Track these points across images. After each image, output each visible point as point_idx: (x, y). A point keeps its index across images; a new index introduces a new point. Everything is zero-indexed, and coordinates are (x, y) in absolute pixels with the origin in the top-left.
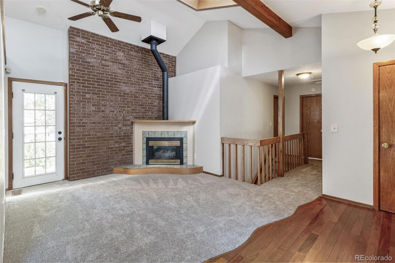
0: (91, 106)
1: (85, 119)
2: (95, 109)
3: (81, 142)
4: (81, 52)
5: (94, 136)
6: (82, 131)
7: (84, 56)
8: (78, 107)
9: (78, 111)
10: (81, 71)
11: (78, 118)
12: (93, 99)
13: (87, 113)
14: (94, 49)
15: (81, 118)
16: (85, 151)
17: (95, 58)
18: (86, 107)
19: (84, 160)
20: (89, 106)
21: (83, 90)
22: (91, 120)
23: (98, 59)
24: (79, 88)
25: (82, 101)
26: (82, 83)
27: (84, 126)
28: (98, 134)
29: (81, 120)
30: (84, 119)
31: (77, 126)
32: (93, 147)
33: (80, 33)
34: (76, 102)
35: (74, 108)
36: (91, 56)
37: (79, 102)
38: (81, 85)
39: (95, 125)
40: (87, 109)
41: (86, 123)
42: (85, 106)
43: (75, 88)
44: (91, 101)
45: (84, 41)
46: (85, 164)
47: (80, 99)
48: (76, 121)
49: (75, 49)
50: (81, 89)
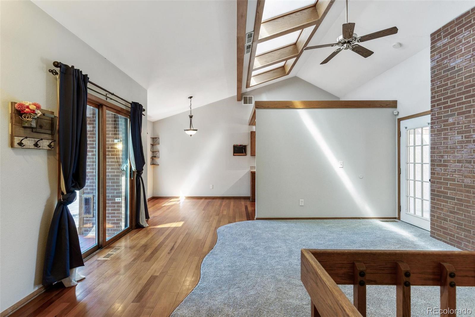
0: (456, 134)
1: (448, 156)
2: (462, 138)
3: (442, 189)
5: (460, 182)
6: (443, 172)
7: (446, 63)
8: (438, 139)
9: (439, 145)
10: (443, 85)
11: (438, 153)
12: (458, 123)
13: (450, 147)
14: (461, 41)
15: (443, 154)
16: (447, 202)
17: (462, 55)
18: (449, 137)
21: (445, 112)
22: (457, 156)
23: (467, 54)
24: (439, 112)
25: (443, 129)
26: (444, 103)
27: (446, 166)
28: (466, 180)
29: (442, 156)
30: (445, 155)
31: (438, 165)
32: (458, 199)
33: (441, 33)
34: (436, 133)
35: (434, 141)
36: (456, 55)
37: (439, 131)
38: (442, 106)
39: (462, 165)
40: (450, 140)
41: (449, 161)
42: (448, 135)
43: (435, 113)
44: (456, 127)
45: (445, 41)
47: (441, 127)
48: (436, 158)
49: (436, 61)
50: (443, 113)
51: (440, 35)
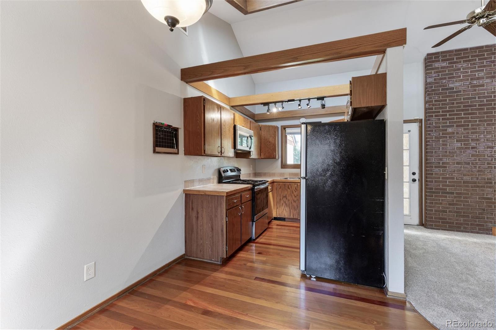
0: (454, 142)
1: (447, 159)
2: (462, 145)
3: (441, 186)
4: (441, 79)
5: (459, 179)
6: (441, 172)
7: (445, 83)
8: (436, 145)
9: (437, 150)
10: (442, 101)
11: (436, 157)
12: (457, 133)
13: (449, 152)
14: (459, 69)
15: (441, 158)
16: (446, 197)
17: (461, 80)
18: (448, 143)
19: (444, 208)
20: (452, 142)
21: (444, 123)
22: (455, 159)
23: (465, 81)
24: (438, 122)
25: (442, 136)
26: (443, 115)
28: (465, 178)
29: (441, 159)
30: (444, 158)
31: (435, 167)
32: (457, 193)
33: (440, 56)
34: (434, 139)
35: (432, 146)
36: (455, 79)
37: (438, 138)
38: (441, 118)
39: (461, 166)
40: (449, 146)
41: (448, 163)
42: (446, 142)
43: (433, 123)
44: (455, 136)
45: (444, 64)
46: (446, 212)
47: (439, 135)
48: (434, 161)
49: (433, 78)
50: (441, 123)
51: (438, 57)
